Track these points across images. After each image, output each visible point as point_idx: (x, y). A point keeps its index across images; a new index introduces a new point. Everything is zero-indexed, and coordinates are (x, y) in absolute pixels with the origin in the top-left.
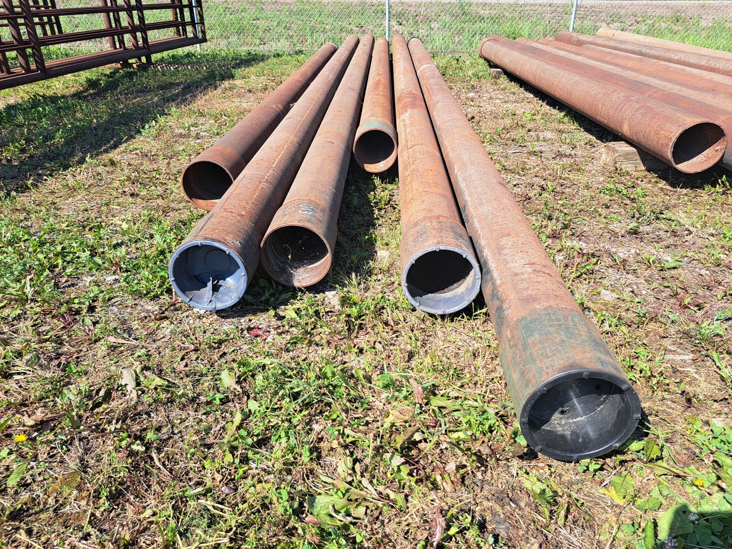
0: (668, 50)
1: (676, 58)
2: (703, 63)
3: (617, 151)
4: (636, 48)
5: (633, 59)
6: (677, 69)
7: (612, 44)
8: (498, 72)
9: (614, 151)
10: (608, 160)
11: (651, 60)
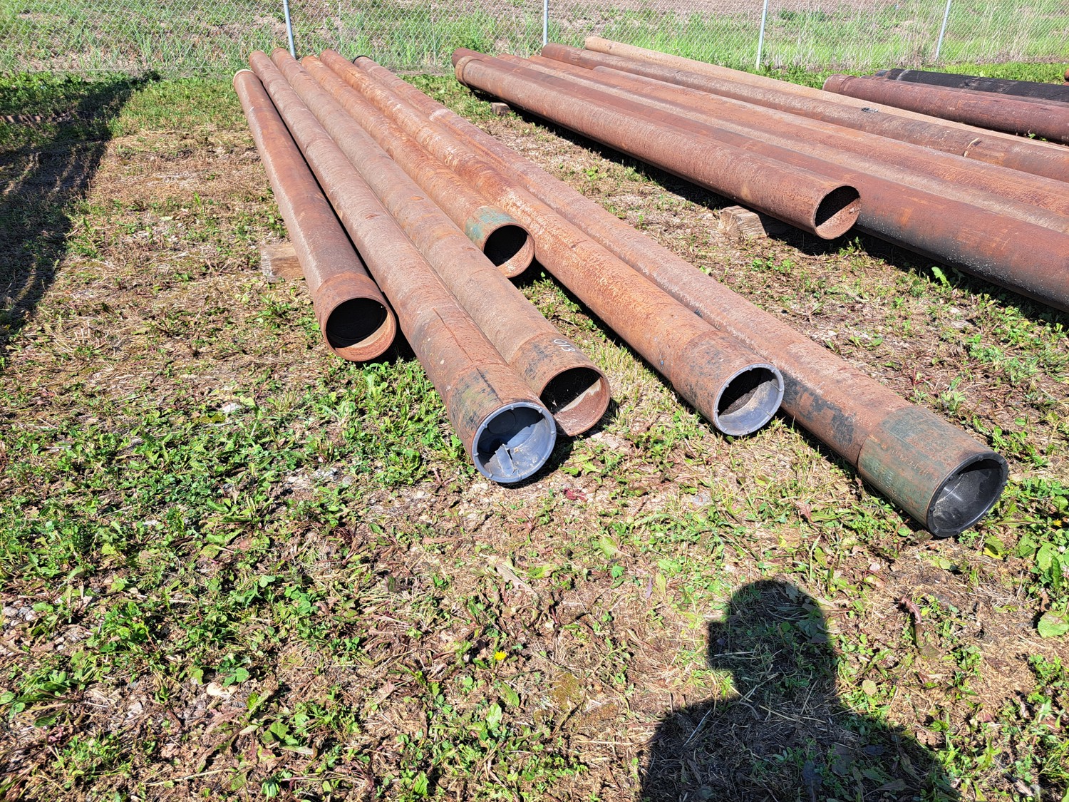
0: (710, 79)
1: (724, 89)
2: (759, 96)
3: (740, 219)
4: (667, 74)
5: (674, 91)
6: (734, 104)
7: (631, 65)
8: (503, 108)
9: (736, 219)
10: (728, 229)
11: (697, 92)
